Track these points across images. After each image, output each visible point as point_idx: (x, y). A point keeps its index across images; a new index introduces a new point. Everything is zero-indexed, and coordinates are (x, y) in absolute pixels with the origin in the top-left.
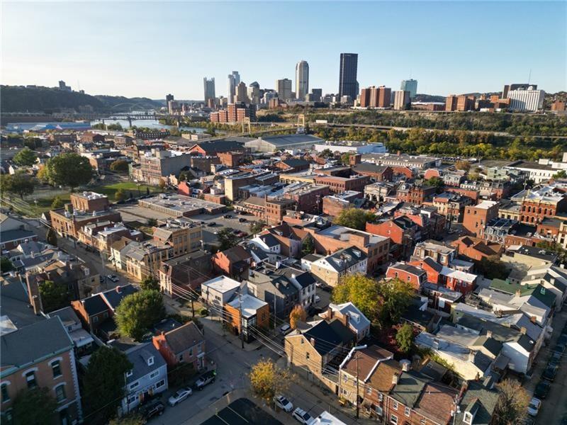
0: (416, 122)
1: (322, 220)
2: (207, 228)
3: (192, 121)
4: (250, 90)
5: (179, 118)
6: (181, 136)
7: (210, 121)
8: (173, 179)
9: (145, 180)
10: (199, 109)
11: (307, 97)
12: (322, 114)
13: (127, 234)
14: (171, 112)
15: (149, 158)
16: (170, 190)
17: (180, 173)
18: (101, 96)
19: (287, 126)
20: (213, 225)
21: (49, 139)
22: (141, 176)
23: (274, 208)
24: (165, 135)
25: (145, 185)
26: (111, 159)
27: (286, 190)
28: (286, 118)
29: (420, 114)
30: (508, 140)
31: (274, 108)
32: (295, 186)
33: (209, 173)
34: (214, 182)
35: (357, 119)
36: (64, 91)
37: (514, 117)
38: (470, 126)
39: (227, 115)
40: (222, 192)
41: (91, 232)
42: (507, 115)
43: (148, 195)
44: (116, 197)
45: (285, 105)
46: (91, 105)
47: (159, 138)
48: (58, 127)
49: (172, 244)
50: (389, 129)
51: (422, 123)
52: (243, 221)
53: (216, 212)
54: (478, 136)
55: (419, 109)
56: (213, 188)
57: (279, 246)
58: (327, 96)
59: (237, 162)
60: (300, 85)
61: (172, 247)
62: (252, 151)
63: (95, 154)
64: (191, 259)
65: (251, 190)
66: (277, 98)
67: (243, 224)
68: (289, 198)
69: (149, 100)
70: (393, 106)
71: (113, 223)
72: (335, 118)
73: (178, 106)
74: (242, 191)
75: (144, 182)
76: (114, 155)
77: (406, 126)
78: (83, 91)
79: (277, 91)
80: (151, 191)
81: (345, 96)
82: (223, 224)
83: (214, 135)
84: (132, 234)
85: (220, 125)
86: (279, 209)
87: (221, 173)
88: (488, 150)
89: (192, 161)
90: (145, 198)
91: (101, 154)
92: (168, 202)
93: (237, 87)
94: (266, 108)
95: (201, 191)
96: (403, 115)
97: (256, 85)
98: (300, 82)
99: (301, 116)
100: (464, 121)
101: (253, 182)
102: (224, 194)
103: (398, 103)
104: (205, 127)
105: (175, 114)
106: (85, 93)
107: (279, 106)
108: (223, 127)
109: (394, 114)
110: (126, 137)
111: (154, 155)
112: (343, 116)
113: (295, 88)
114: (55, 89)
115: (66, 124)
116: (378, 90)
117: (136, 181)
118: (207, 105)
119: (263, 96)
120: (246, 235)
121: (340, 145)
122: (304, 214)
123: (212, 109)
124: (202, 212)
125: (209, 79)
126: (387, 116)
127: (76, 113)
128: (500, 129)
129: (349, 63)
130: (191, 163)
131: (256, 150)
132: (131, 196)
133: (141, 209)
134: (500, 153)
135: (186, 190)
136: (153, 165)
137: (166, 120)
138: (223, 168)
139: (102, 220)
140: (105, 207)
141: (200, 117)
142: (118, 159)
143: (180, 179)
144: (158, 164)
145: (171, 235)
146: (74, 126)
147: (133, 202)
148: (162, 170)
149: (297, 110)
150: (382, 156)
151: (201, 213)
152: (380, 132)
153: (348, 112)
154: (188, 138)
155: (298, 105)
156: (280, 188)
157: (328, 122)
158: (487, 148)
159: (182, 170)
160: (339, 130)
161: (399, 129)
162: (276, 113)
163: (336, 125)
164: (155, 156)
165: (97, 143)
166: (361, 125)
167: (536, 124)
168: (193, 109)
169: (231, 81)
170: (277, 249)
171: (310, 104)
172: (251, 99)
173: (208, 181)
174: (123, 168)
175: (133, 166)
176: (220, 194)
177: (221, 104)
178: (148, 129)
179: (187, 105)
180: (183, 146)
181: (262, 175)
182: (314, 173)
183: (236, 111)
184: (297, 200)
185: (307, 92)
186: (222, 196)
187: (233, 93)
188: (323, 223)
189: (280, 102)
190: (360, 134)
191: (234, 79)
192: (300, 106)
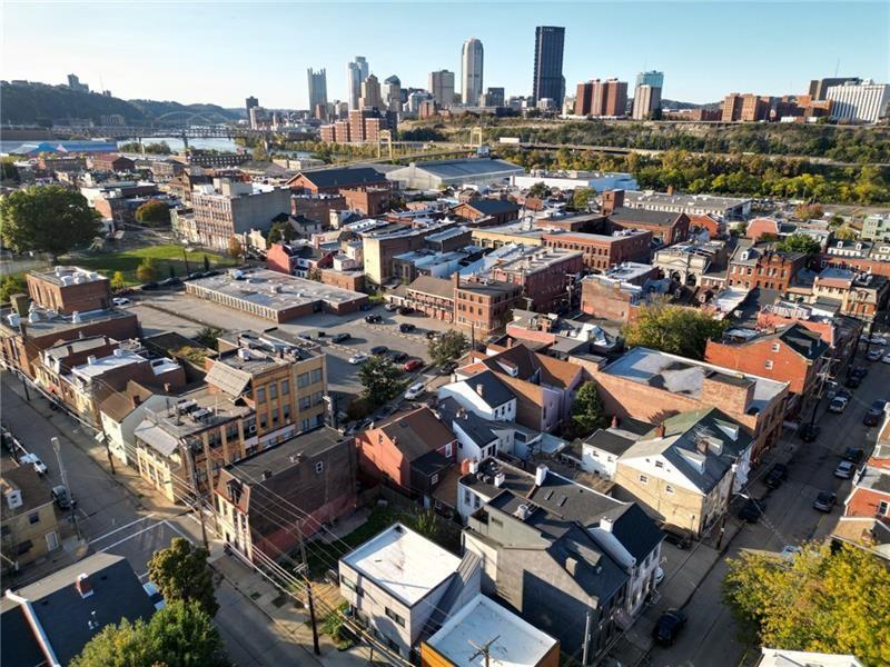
0: (672, 140)
1: (606, 335)
2: (333, 349)
3: (291, 140)
4: (385, 90)
5: (268, 135)
6: (271, 161)
7: (320, 140)
8: (258, 240)
9: (203, 241)
10: (301, 120)
11: (482, 101)
12: (511, 128)
13: (142, 375)
14: (254, 126)
15: (208, 198)
16: (251, 261)
17: (272, 226)
18: (139, 101)
19: (451, 147)
20: (345, 340)
21: (36, 167)
22: (194, 232)
23: (476, 302)
24: (242, 160)
25: (203, 250)
26: (137, 199)
27: (489, 261)
28: (448, 135)
29: (678, 127)
30: (832, 171)
31: (428, 117)
32: (508, 253)
33: (327, 227)
34: (339, 243)
35: (570, 135)
36: (76, 92)
37: (840, 132)
38: (764, 147)
39: (349, 129)
40: (357, 265)
41: (57, 367)
42: (828, 129)
43: (207, 271)
44: (139, 275)
45: (447, 113)
46: (122, 115)
47: (232, 165)
48: (60, 148)
49: (252, 404)
50: (626, 153)
51: (682, 142)
52: (407, 329)
53: (349, 310)
54: (783, 163)
55: (677, 119)
56: (339, 258)
57: (513, 402)
58: (513, 99)
59: (379, 207)
60: (469, 81)
61: (253, 412)
62: (400, 187)
63: (107, 190)
64: (302, 459)
65: (419, 262)
66: (431, 102)
67: (410, 337)
68: (502, 279)
69: (218, 109)
70: (631, 114)
71: (113, 341)
72: (532, 135)
73: (265, 117)
74: (399, 265)
75: (200, 244)
76: (144, 192)
77: (654, 148)
78: (109, 93)
79: (431, 92)
80: (213, 262)
81: (545, 100)
82: (366, 336)
83: (328, 161)
84: (158, 370)
85: (338, 147)
86: (486, 305)
87: (353, 227)
88: (820, 186)
89: (293, 203)
90: (200, 277)
91: (119, 190)
92: (247, 286)
93: (363, 84)
94: (413, 118)
95: (315, 263)
96: (649, 129)
97: (395, 82)
98: (469, 76)
99: (477, 131)
100: (754, 138)
101: (421, 245)
102: (361, 268)
103: (641, 110)
104: (311, 151)
105: (261, 129)
106: (113, 96)
107: (436, 114)
108: (342, 149)
109: (633, 128)
110: (174, 162)
111: (218, 192)
112: (546, 131)
113: (460, 87)
114: (62, 87)
115: (76, 143)
116: (606, 86)
117: (185, 241)
118: (314, 115)
119: (407, 100)
120: (421, 365)
121: (557, 177)
122: (558, 321)
123: (323, 122)
124: (318, 309)
125: (316, 71)
126: (622, 130)
127: (92, 125)
128: (816, 151)
129: (551, 43)
130: (291, 208)
131: (407, 185)
132: (172, 274)
133: (190, 301)
134: (839, 192)
135: (283, 260)
136: (218, 211)
137: (246, 138)
138: (354, 218)
139: (90, 333)
140: (103, 301)
141: (303, 134)
142: (152, 200)
143: (271, 239)
144: (227, 209)
145: (249, 385)
146: (87, 146)
147: (177, 285)
148: (234, 219)
149: (468, 122)
150: (641, 195)
151: (316, 312)
152: (612, 157)
153: (554, 123)
154: (285, 166)
155: (468, 113)
156: (476, 257)
157: (521, 141)
158: (816, 183)
159: (275, 220)
160: (542, 154)
161: (644, 153)
162: (432, 126)
163: (536, 145)
164: (221, 193)
165: (120, 173)
166: (579, 147)
167: (880, 143)
168: (290, 121)
169: (354, 73)
170: (509, 410)
171: (488, 111)
172: (388, 104)
173: (327, 242)
174: (160, 217)
175: (180, 213)
176: (355, 269)
177: (337, 113)
178: (215, 152)
179: (280, 116)
180: (275, 178)
181: (438, 230)
182: (535, 227)
183: (364, 121)
184: (521, 283)
185: (481, 92)
186: (357, 274)
187: (357, 93)
188: (608, 342)
189: (438, 107)
190: (578, 160)
191: (359, 69)
192: (472, 114)
